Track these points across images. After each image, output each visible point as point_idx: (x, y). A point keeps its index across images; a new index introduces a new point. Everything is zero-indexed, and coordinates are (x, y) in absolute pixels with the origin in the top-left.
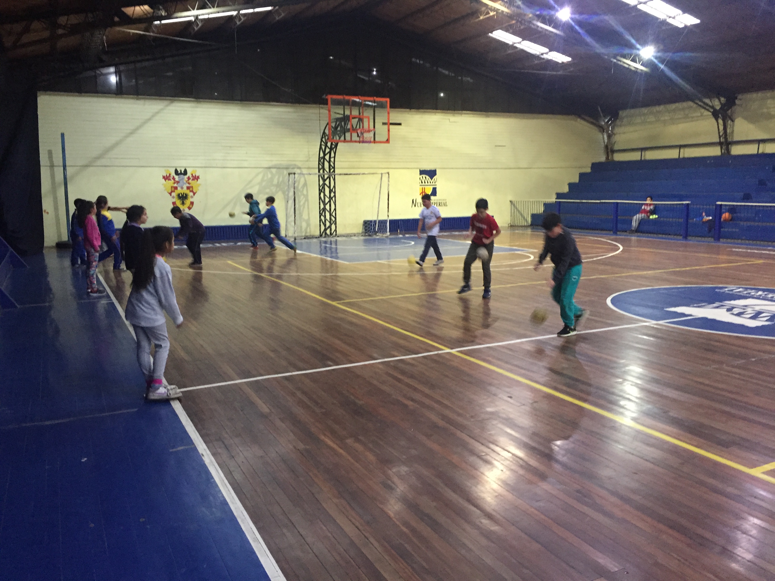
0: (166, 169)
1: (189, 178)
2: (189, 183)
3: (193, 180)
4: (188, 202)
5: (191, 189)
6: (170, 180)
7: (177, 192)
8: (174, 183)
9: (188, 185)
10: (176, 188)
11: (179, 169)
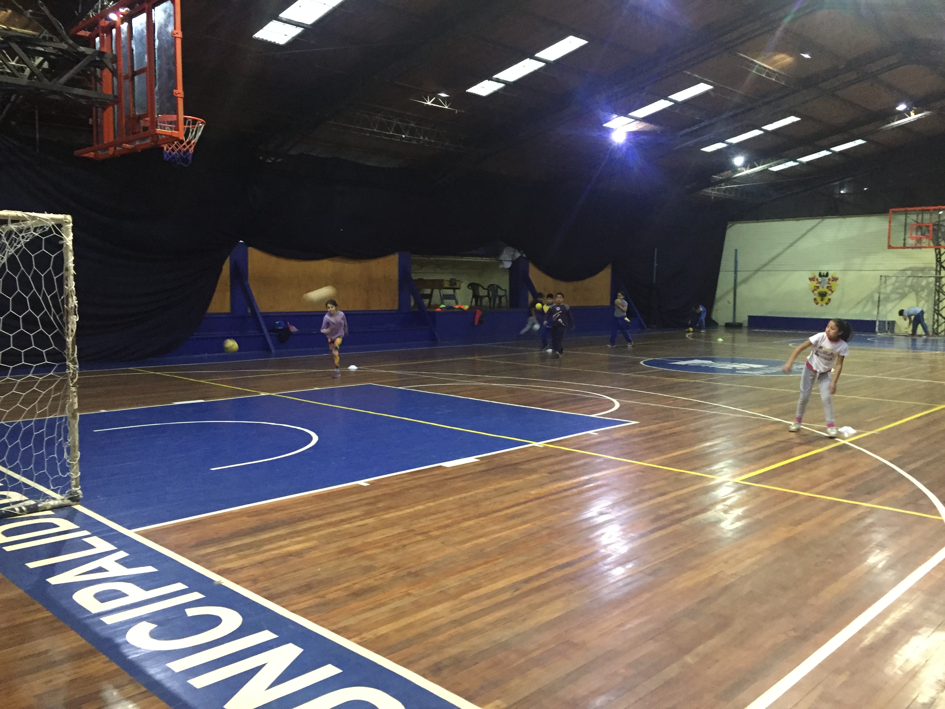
0: (813, 272)
1: (829, 280)
3: (833, 281)
5: (830, 288)
6: (814, 281)
7: (819, 290)
8: (817, 283)
9: (828, 285)
10: (818, 287)
11: (822, 272)
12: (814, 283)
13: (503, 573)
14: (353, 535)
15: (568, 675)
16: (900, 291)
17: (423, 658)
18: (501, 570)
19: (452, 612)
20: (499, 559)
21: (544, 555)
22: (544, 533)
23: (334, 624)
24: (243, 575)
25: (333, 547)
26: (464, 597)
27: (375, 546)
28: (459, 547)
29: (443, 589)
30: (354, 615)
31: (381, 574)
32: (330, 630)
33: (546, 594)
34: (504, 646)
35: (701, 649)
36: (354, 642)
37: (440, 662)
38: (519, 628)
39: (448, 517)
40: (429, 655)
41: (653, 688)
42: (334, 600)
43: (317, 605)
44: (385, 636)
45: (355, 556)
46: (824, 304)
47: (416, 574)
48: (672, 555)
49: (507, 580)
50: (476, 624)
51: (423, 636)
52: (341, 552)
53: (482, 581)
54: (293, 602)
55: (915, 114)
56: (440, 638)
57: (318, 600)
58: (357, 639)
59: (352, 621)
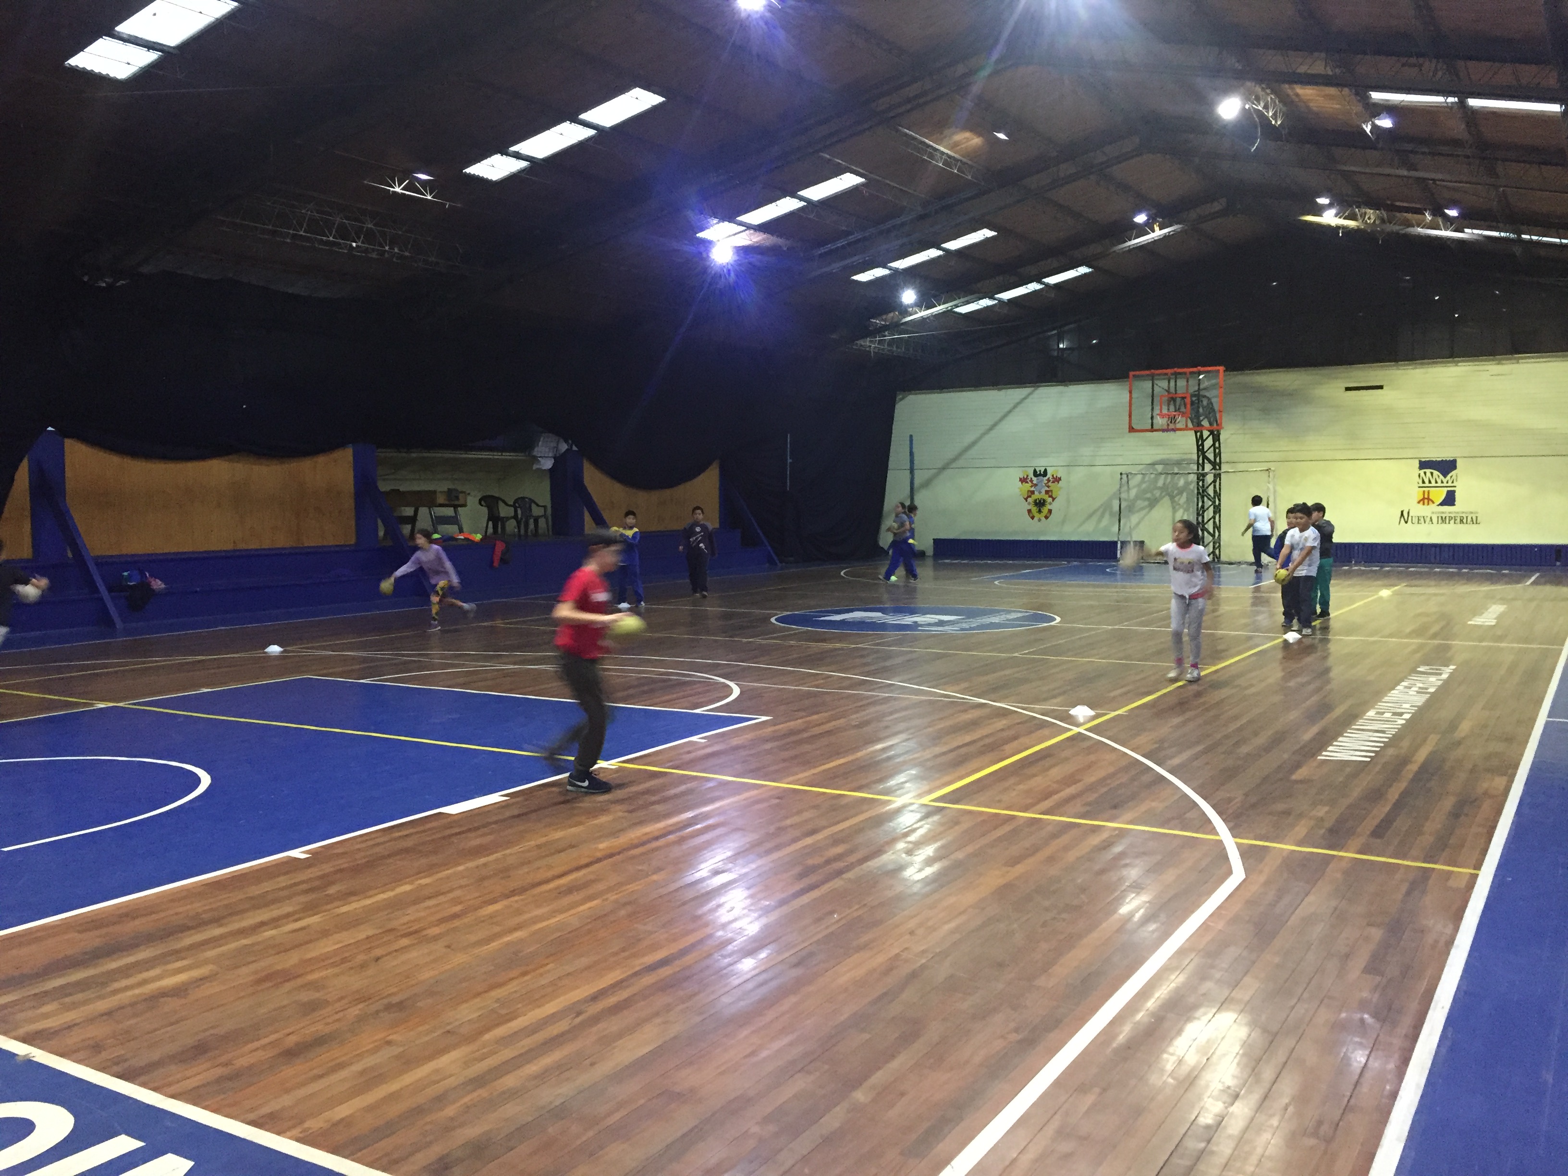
0: (1022, 469)
1: (1048, 480)
2: (1048, 487)
3: (1053, 482)
4: (1045, 510)
5: (1050, 494)
6: (1027, 482)
7: (1034, 497)
8: (1032, 487)
9: (1047, 489)
10: (1033, 492)
11: (1038, 470)
12: (1027, 486)
13: (555, 988)
14: (281, 949)
15: (668, 1147)
16: (1149, 495)
17: (418, 1150)
18: (552, 983)
19: (467, 1064)
20: (547, 964)
21: (623, 950)
22: (623, 913)
23: (252, 1110)
24: (73, 1039)
25: (246, 973)
26: (487, 1037)
27: (326, 962)
28: (476, 951)
29: (448, 1028)
30: (287, 1091)
31: (336, 1013)
32: (243, 1121)
33: (628, 1017)
34: (559, 1113)
35: (879, 1078)
36: (291, 1138)
37: (447, 1155)
38: (585, 1078)
39: (456, 901)
40: (429, 1144)
41: (805, 1152)
42: (250, 1067)
43: (219, 1080)
44: (348, 1122)
45: (288, 986)
46: (1043, 519)
47: (400, 1006)
48: (830, 930)
49: (562, 998)
50: (510, 1081)
51: (419, 1111)
52: (259, 981)
53: (520, 1006)
54: (170, 1079)
55: (1160, 229)
56: (450, 1111)
57: (219, 1071)
58: (296, 1132)
59: (286, 1100)
